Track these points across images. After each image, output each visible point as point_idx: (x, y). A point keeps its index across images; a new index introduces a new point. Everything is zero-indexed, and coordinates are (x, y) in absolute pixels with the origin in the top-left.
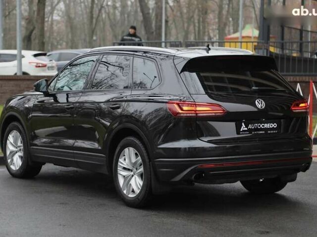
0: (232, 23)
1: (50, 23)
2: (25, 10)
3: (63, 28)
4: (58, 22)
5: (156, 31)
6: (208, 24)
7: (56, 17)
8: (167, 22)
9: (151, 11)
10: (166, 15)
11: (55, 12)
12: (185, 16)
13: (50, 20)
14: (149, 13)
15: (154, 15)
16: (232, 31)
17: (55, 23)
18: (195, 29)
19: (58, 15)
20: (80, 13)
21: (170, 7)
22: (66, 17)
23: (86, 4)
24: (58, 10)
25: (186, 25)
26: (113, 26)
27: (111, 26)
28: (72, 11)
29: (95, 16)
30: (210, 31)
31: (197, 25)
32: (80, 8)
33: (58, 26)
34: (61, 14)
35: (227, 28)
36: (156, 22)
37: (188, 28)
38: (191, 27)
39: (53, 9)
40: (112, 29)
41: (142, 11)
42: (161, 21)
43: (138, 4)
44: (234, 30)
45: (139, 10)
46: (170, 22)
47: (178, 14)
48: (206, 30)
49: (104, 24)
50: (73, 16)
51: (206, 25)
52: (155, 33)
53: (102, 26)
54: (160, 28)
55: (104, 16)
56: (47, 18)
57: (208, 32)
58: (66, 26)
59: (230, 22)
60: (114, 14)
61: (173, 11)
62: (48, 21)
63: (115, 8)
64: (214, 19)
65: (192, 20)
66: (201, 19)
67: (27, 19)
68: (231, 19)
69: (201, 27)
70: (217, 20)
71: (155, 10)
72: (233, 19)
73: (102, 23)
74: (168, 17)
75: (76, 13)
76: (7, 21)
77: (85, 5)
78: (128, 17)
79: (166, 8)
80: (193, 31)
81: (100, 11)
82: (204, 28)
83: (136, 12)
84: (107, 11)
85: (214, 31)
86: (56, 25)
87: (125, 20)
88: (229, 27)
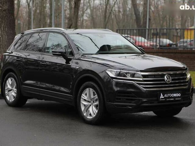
0: (190, 21)
1: (81, 21)
2: (68, 14)
3: (89, 24)
4: (86, 21)
5: (143, 25)
6: (175, 21)
7: (85, 18)
8: (150, 19)
9: (140, 14)
10: (149, 15)
11: (85, 15)
12: (161, 17)
13: (82, 19)
14: (139, 15)
15: (142, 16)
16: (190, 25)
17: (84, 22)
18: (167, 24)
19: (87, 17)
20: (99, 15)
21: (152, 11)
22: (91, 18)
23: (103, 9)
24: (86, 14)
25: (161, 22)
26: (118, 23)
27: (117, 23)
28: (94, 14)
29: (107, 16)
30: (176, 26)
31: (168, 21)
32: (99, 13)
33: (86, 23)
34: (88, 16)
35: (187, 24)
36: (143, 20)
37: (163, 24)
38: (165, 24)
39: (83, 13)
40: (117, 24)
41: (135, 14)
42: (146, 19)
43: (133, 10)
44: (191, 24)
45: (133, 13)
46: (152, 20)
47: (157, 15)
48: (174, 25)
49: (113, 22)
50: (95, 17)
51: (174, 22)
52: (142, 26)
53: (111, 23)
54: (145, 23)
55: (113, 17)
56: (80, 18)
57: (175, 26)
58: (91, 23)
59: (188, 20)
60: (119, 16)
61: (154, 13)
62: (80, 20)
63: (119, 11)
64: (179, 18)
65: (165, 19)
66: (171, 18)
67: (68, 18)
68: (189, 18)
69: (171, 23)
70: (180, 19)
71: (143, 13)
72: (190, 18)
73: (111, 21)
74: (150, 17)
75: (96, 15)
76: (58, 20)
77: (102, 11)
78: (127, 17)
79: (149, 11)
80: (166, 25)
81: (110, 13)
82: (173, 23)
83: (132, 14)
84: (115, 14)
85: (179, 26)
86: (85, 23)
87: (125, 19)
88: (188, 23)
